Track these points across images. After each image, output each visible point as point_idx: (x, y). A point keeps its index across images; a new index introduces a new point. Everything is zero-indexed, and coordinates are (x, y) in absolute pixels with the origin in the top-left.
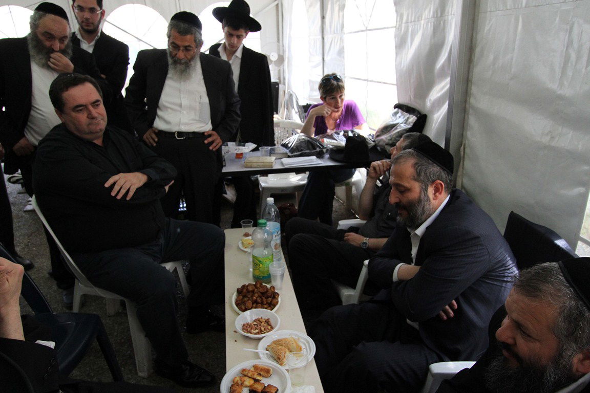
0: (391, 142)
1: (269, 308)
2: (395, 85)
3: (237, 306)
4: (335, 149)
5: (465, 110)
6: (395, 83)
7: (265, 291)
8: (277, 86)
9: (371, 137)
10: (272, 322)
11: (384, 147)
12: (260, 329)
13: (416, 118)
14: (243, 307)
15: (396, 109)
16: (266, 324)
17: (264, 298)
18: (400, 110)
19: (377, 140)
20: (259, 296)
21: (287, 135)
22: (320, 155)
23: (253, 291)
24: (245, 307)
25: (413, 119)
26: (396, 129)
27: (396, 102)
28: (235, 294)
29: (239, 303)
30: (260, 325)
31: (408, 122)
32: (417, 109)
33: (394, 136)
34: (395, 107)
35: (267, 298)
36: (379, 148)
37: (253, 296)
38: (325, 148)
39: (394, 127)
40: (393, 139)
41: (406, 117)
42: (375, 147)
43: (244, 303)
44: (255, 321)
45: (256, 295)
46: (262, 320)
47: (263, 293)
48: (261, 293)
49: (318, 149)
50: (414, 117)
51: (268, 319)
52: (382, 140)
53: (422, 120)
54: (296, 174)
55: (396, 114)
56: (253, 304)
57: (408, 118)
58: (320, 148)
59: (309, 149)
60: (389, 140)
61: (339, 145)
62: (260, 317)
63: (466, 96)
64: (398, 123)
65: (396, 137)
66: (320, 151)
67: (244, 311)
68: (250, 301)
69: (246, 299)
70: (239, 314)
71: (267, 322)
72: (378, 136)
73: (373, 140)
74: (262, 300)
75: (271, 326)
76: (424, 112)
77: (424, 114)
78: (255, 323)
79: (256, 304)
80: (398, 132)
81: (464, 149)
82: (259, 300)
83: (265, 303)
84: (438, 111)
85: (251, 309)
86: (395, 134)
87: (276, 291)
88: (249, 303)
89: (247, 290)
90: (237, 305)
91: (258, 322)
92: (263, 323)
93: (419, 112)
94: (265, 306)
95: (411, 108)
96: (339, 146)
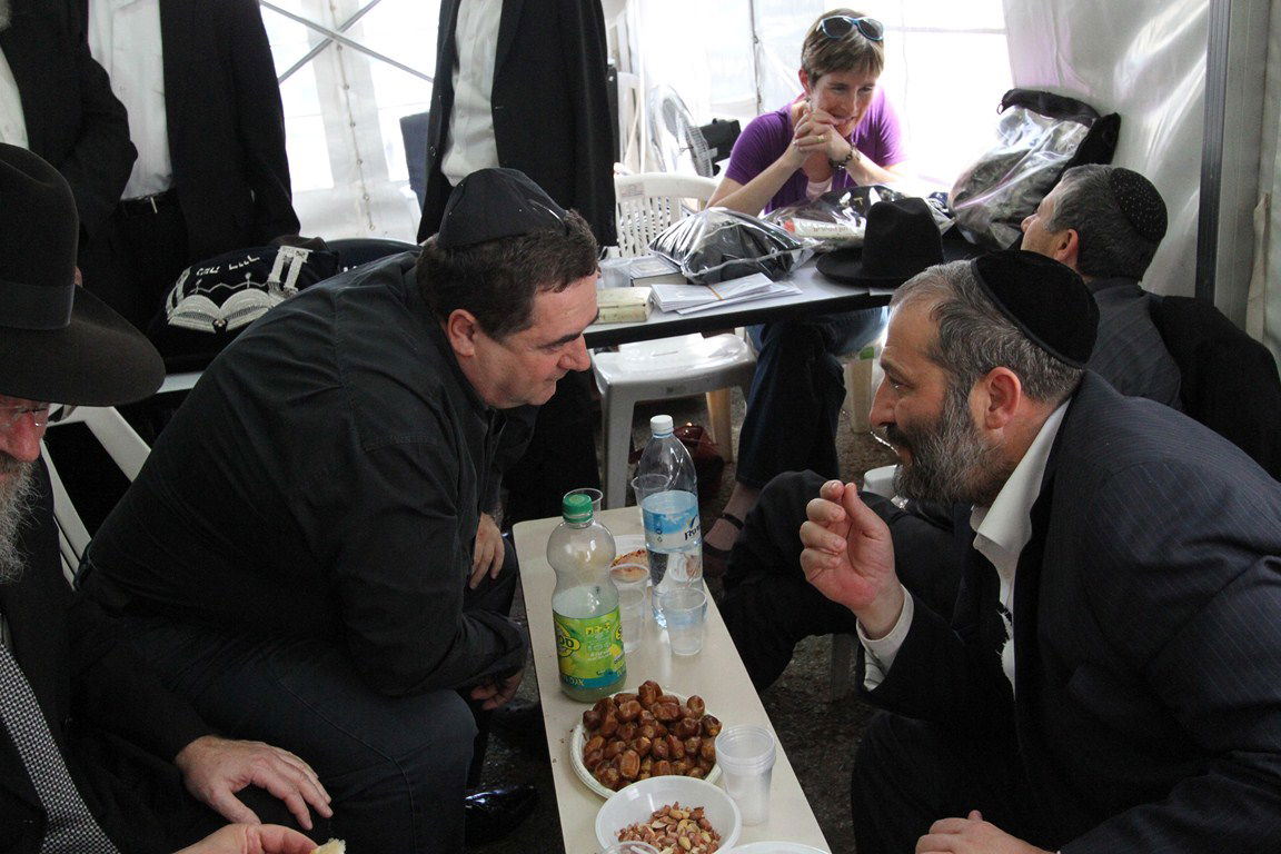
0: (1008, 212)
1: (695, 771)
2: (998, 32)
3: (591, 771)
4: (831, 248)
5: (1264, 84)
6: (1002, 25)
7: (676, 714)
8: (611, 79)
9: (938, 203)
10: (711, 817)
11: (989, 230)
12: (679, 845)
13: (1085, 129)
14: (613, 774)
15: (1012, 110)
16: (692, 827)
17: (674, 739)
18: (1026, 111)
19: (961, 211)
20: (657, 735)
21: (669, 218)
22: (780, 270)
23: (637, 719)
24: (619, 774)
25: (1073, 133)
26: (1021, 170)
27: (1008, 85)
28: (580, 730)
29: (596, 762)
30: (675, 830)
31: (1057, 145)
32: (1084, 99)
33: (1018, 193)
34: (1006, 104)
35: (684, 737)
36: (967, 234)
37: (638, 734)
38: (797, 247)
39: (1014, 163)
40: (1016, 202)
41: (1050, 130)
42: (954, 232)
43: (612, 759)
44: (656, 816)
45: (650, 731)
46: (677, 814)
47: (666, 723)
48: (661, 722)
49: (775, 253)
50: (1079, 125)
51: (699, 810)
52: (977, 208)
53: (1105, 134)
54: (706, 335)
55: (1011, 123)
56: (643, 760)
57: (1058, 133)
58: (781, 247)
59: (747, 254)
60: (1000, 205)
61: (843, 234)
62: (671, 805)
63: (1268, 36)
64: (1026, 152)
65: (1027, 194)
66: (779, 257)
67: (617, 788)
68: (631, 752)
69: (619, 745)
70: (604, 800)
71: (697, 817)
72: (960, 198)
73: (946, 211)
74: (670, 743)
75: (709, 830)
76: (1108, 107)
77: (1111, 112)
78: (657, 824)
79: (654, 762)
80: (1030, 179)
81: (1268, 211)
82: (660, 746)
83: (680, 754)
84: (1163, 97)
85: (636, 779)
86: (1019, 185)
87: (707, 712)
88: (630, 760)
89: (618, 715)
90: (591, 766)
91: (666, 819)
92: (683, 824)
93: (1092, 111)
94: (682, 765)
95: (1061, 98)
96: (844, 239)
